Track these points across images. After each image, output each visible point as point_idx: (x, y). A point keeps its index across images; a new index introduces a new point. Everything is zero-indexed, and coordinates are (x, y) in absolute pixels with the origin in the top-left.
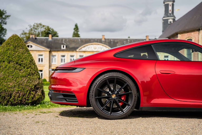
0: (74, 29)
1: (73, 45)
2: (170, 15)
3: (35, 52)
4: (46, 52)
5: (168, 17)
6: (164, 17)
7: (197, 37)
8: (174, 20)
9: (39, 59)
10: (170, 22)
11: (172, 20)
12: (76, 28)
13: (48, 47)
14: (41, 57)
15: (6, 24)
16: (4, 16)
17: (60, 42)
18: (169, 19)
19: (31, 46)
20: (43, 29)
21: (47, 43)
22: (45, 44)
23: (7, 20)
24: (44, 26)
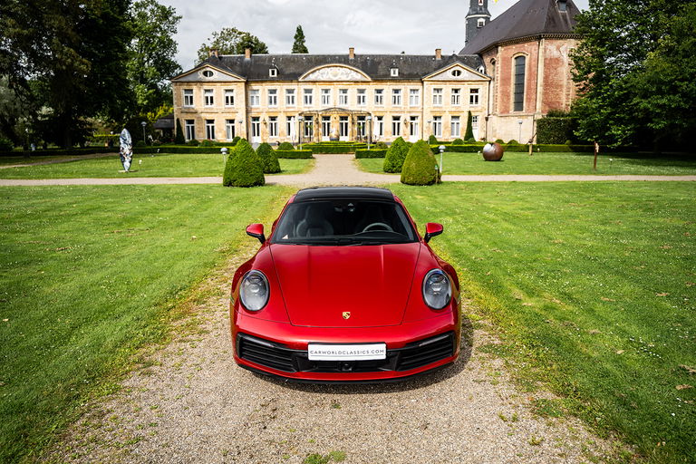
0: (296, 37)
1: (291, 69)
2: (481, 9)
3: (219, 84)
4: (239, 84)
5: (477, 14)
6: (469, 15)
7: (534, 53)
8: (487, 19)
9: (227, 98)
10: (481, 23)
11: (483, 20)
12: (300, 35)
13: (243, 75)
14: (229, 95)
15: (175, 32)
16: (171, 18)
17: (267, 63)
18: (479, 18)
19: (211, 74)
20: (239, 40)
21: (241, 65)
22: (238, 69)
23: (178, 26)
24: (240, 33)
